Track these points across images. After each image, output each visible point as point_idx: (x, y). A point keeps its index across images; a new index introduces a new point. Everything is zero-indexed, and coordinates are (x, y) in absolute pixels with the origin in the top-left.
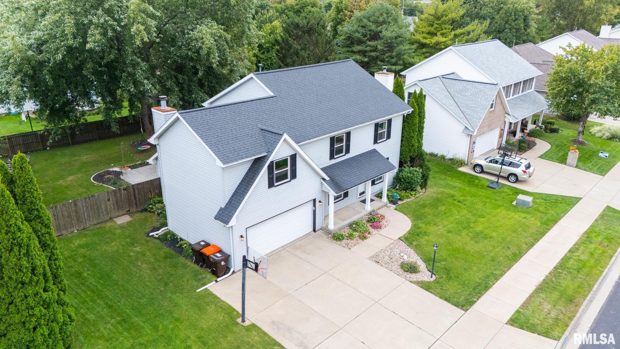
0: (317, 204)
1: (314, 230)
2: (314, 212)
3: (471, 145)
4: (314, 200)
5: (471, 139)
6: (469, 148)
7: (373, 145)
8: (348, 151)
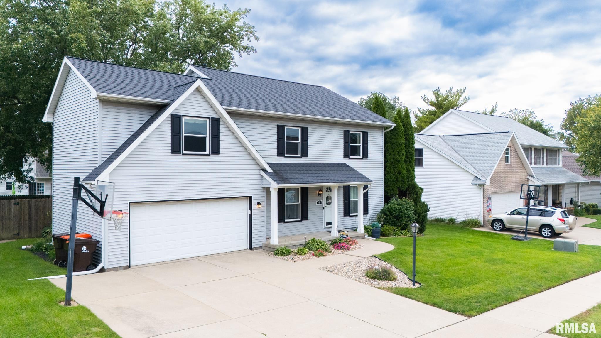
0: (255, 206)
1: (251, 248)
2: (251, 216)
3: (486, 201)
4: (250, 198)
5: (483, 192)
6: (484, 204)
7: (343, 158)
8: (305, 154)
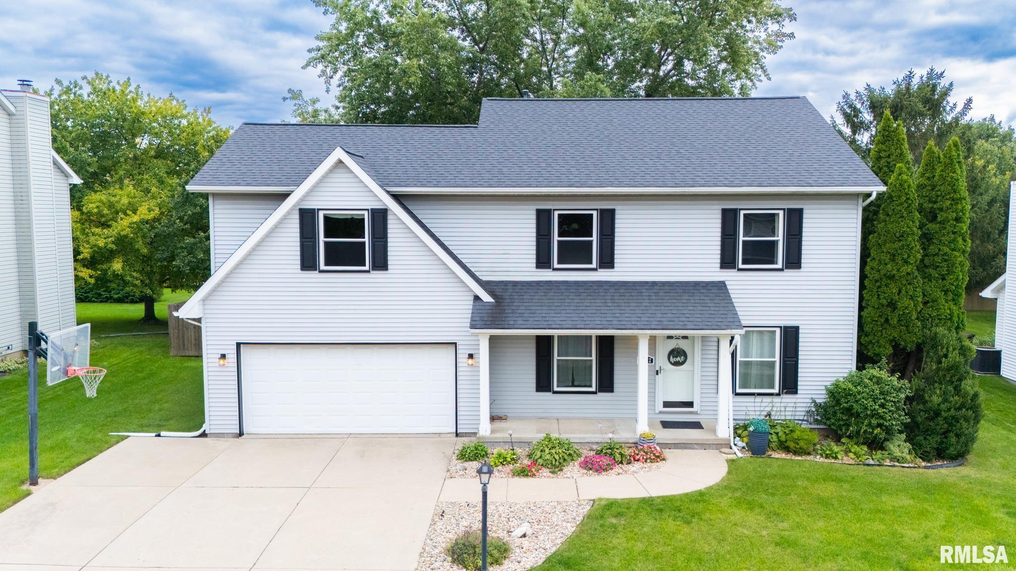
0: (464, 360)
1: (456, 432)
2: (456, 380)
4: (456, 346)
7: (718, 269)
8: (607, 261)
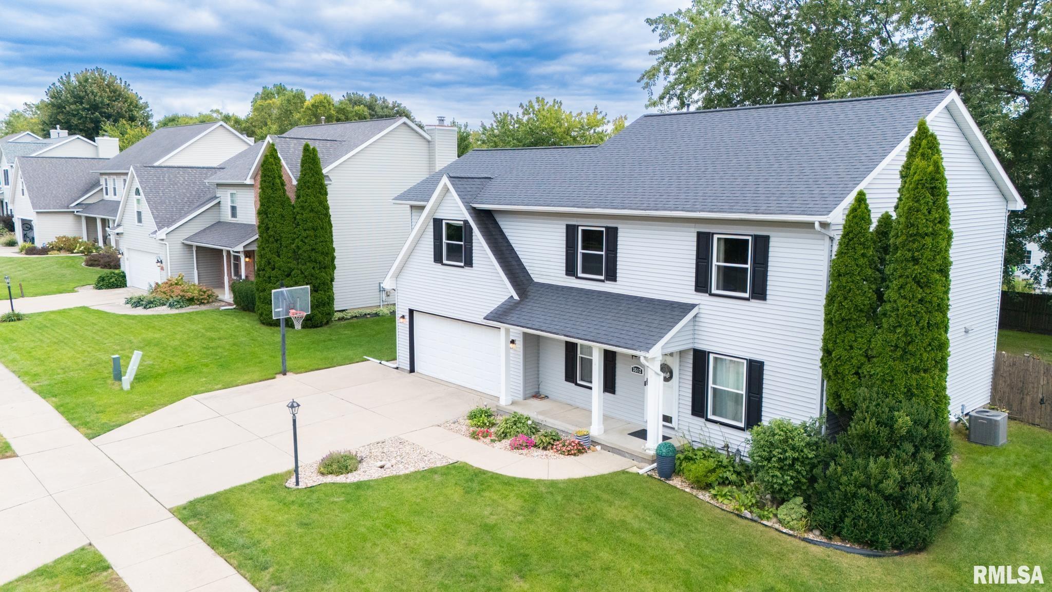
7: (694, 292)
8: (612, 276)
